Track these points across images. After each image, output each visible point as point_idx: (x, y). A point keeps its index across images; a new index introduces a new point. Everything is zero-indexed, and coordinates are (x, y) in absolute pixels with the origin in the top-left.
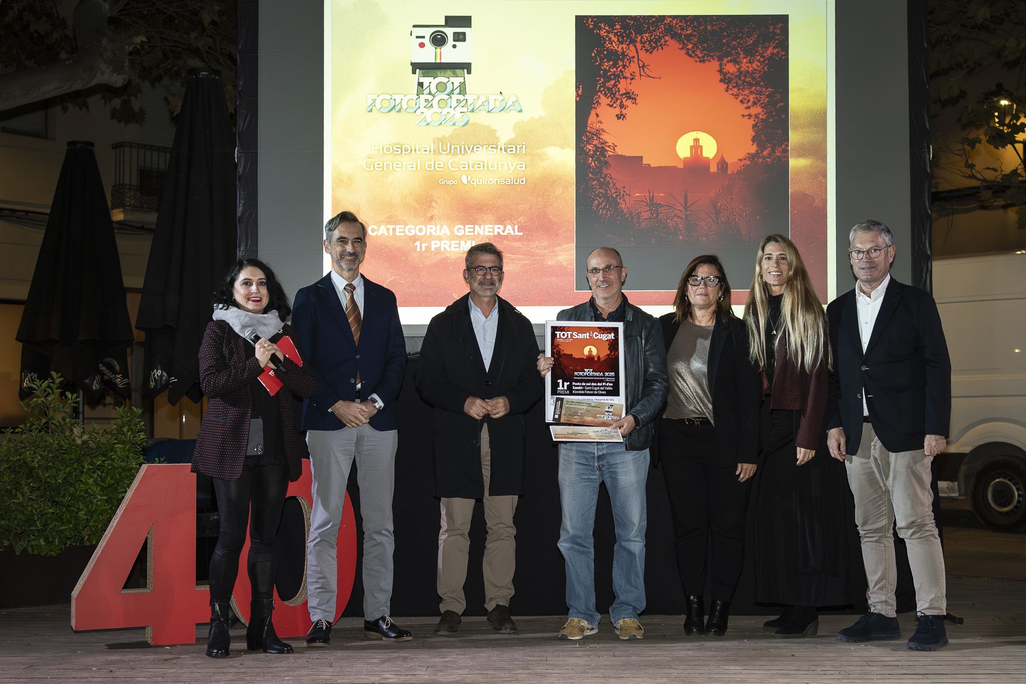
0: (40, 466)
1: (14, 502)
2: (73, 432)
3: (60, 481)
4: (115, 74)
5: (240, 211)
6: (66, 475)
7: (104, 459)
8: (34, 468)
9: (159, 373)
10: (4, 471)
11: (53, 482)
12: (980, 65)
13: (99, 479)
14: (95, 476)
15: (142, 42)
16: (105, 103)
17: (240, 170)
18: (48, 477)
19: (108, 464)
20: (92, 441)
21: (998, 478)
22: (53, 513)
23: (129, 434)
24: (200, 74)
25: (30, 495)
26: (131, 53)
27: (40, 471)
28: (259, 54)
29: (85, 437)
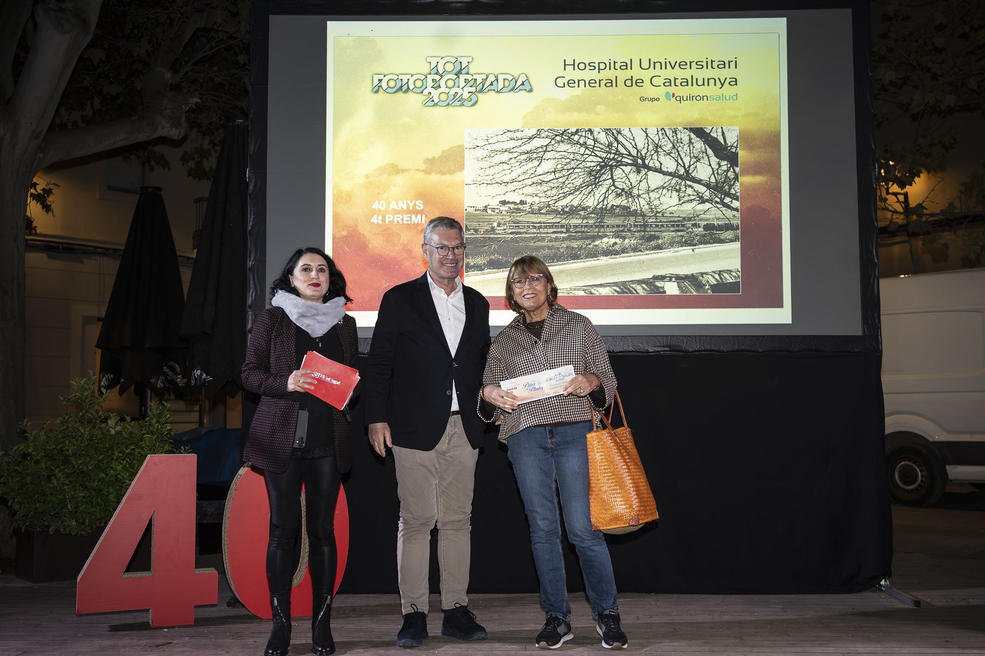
0: (74, 454)
1: (49, 487)
2: (108, 424)
3: (90, 468)
4: (174, 129)
5: (250, 225)
6: (96, 462)
7: (132, 447)
8: (69, 456)
9: (199, 372)
10: (42, 458)
11: (85, 468)
12: (887, 119)
13: (128, 466)
14: (124, 462)
15: (196, 102)
16: (183, 164)
17: (251, 189)
18: (81, 464)
19: (138, 452)
20: (125, 432)
21: (904, 461)
22: (84, 497)
23: (156, 425)
24: (235, 121)
25: (64, 480)
26: (187, 112)
27: (73, 458)
28: (269, 86)
29: (119, 428)
